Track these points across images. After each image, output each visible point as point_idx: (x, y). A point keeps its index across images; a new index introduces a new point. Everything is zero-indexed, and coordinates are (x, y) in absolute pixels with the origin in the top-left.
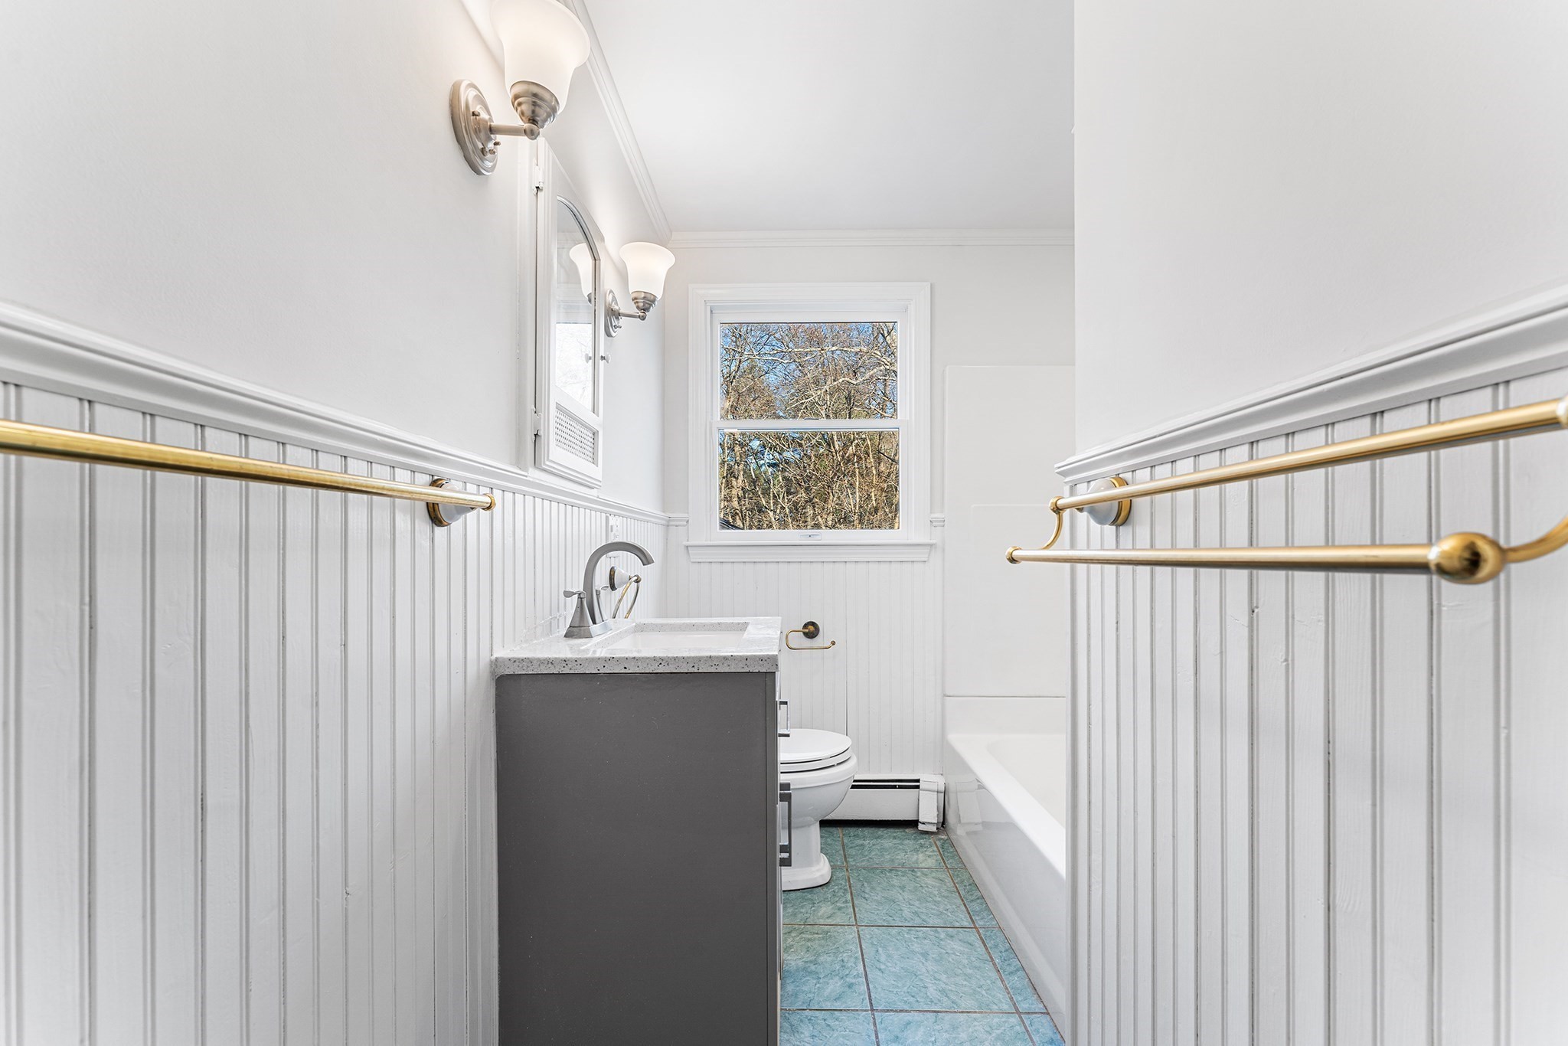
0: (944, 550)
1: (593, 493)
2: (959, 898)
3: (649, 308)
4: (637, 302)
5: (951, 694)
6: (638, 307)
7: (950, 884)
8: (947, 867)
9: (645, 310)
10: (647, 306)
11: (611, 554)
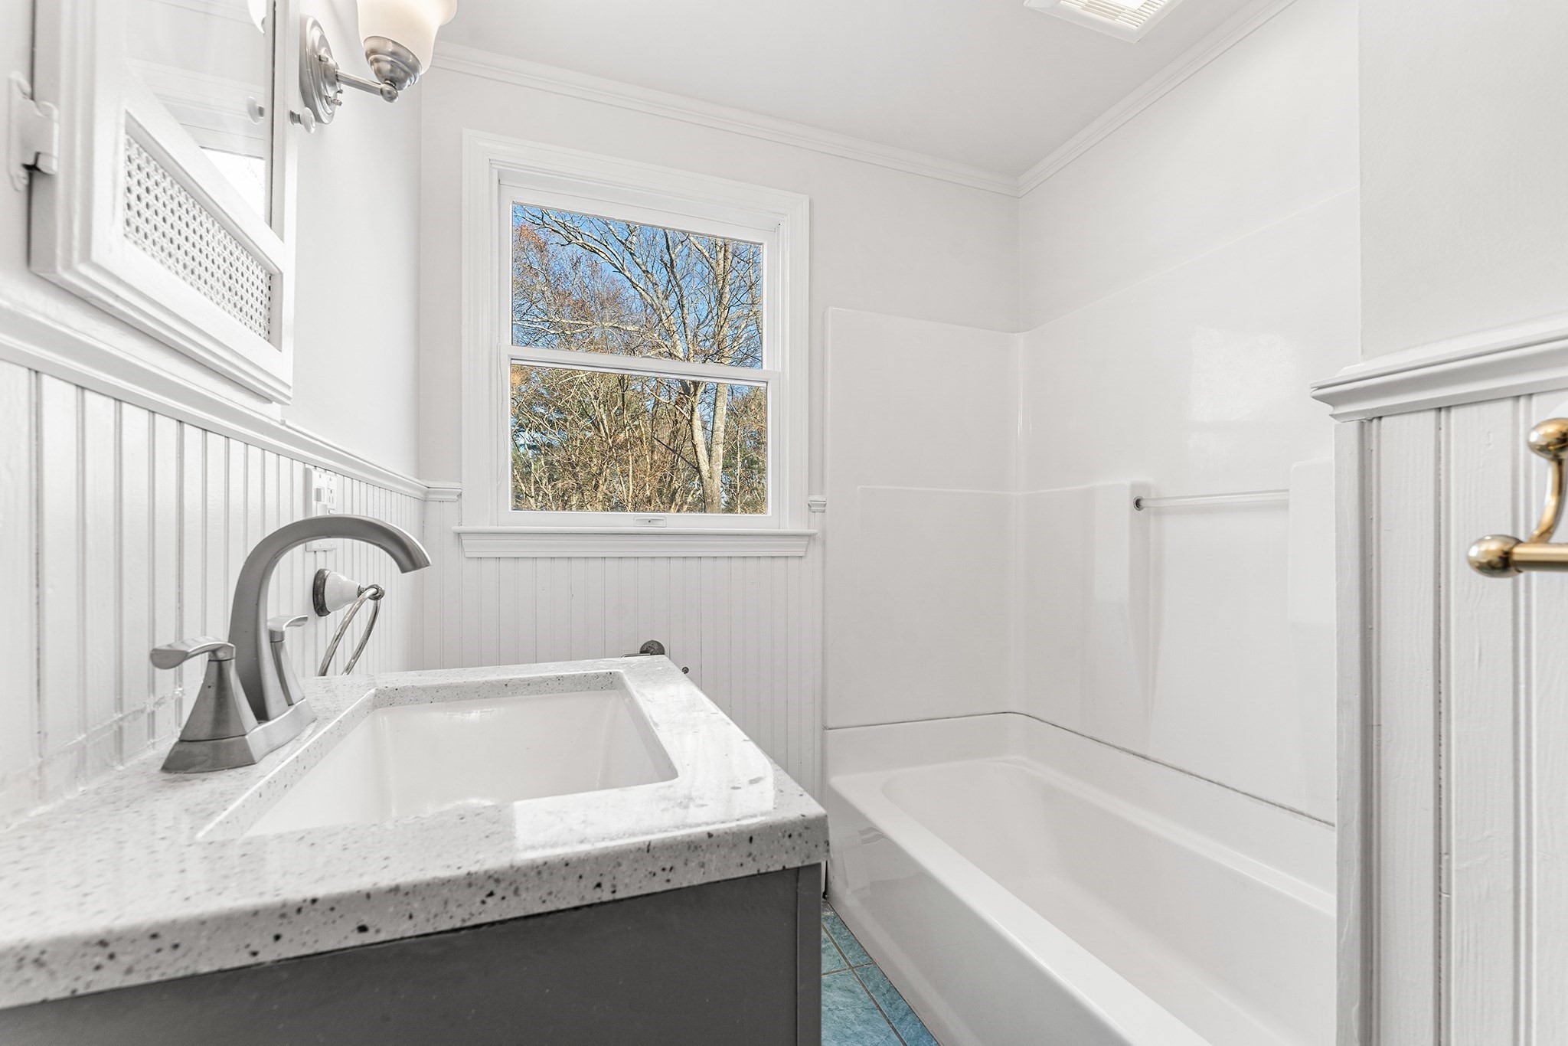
0: (824, 543)
1: (272, 413)
2: (883, 1019)
3: (404, 81)
4: (377, 60)
5: (834, 726)
6: (378, 72)
7: (864, 996)
8: (849, 965)
9: (395, 82)
10: (400, 74)
11: (317, 544)
